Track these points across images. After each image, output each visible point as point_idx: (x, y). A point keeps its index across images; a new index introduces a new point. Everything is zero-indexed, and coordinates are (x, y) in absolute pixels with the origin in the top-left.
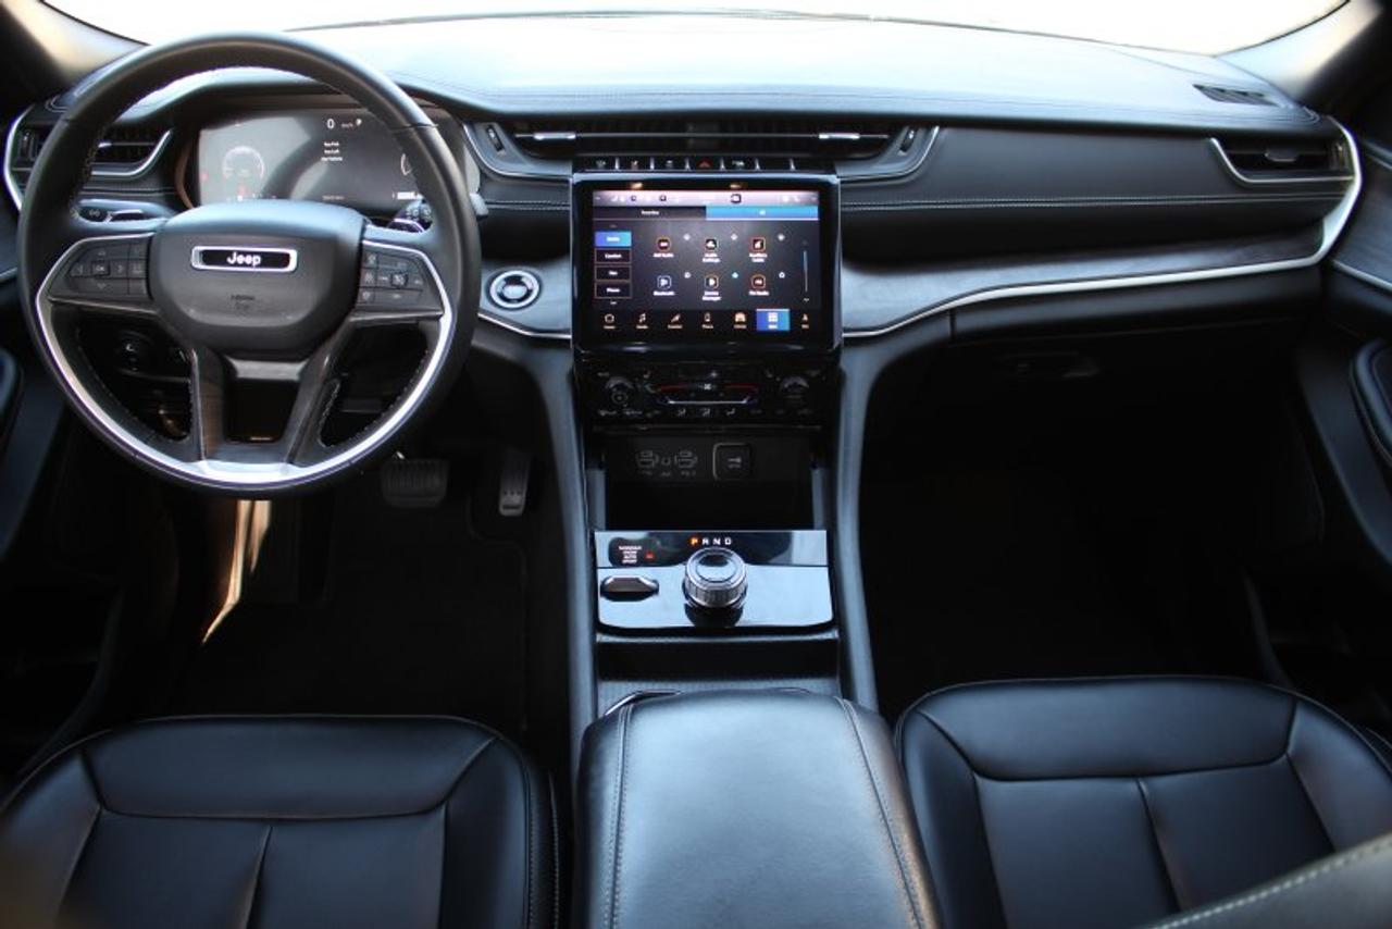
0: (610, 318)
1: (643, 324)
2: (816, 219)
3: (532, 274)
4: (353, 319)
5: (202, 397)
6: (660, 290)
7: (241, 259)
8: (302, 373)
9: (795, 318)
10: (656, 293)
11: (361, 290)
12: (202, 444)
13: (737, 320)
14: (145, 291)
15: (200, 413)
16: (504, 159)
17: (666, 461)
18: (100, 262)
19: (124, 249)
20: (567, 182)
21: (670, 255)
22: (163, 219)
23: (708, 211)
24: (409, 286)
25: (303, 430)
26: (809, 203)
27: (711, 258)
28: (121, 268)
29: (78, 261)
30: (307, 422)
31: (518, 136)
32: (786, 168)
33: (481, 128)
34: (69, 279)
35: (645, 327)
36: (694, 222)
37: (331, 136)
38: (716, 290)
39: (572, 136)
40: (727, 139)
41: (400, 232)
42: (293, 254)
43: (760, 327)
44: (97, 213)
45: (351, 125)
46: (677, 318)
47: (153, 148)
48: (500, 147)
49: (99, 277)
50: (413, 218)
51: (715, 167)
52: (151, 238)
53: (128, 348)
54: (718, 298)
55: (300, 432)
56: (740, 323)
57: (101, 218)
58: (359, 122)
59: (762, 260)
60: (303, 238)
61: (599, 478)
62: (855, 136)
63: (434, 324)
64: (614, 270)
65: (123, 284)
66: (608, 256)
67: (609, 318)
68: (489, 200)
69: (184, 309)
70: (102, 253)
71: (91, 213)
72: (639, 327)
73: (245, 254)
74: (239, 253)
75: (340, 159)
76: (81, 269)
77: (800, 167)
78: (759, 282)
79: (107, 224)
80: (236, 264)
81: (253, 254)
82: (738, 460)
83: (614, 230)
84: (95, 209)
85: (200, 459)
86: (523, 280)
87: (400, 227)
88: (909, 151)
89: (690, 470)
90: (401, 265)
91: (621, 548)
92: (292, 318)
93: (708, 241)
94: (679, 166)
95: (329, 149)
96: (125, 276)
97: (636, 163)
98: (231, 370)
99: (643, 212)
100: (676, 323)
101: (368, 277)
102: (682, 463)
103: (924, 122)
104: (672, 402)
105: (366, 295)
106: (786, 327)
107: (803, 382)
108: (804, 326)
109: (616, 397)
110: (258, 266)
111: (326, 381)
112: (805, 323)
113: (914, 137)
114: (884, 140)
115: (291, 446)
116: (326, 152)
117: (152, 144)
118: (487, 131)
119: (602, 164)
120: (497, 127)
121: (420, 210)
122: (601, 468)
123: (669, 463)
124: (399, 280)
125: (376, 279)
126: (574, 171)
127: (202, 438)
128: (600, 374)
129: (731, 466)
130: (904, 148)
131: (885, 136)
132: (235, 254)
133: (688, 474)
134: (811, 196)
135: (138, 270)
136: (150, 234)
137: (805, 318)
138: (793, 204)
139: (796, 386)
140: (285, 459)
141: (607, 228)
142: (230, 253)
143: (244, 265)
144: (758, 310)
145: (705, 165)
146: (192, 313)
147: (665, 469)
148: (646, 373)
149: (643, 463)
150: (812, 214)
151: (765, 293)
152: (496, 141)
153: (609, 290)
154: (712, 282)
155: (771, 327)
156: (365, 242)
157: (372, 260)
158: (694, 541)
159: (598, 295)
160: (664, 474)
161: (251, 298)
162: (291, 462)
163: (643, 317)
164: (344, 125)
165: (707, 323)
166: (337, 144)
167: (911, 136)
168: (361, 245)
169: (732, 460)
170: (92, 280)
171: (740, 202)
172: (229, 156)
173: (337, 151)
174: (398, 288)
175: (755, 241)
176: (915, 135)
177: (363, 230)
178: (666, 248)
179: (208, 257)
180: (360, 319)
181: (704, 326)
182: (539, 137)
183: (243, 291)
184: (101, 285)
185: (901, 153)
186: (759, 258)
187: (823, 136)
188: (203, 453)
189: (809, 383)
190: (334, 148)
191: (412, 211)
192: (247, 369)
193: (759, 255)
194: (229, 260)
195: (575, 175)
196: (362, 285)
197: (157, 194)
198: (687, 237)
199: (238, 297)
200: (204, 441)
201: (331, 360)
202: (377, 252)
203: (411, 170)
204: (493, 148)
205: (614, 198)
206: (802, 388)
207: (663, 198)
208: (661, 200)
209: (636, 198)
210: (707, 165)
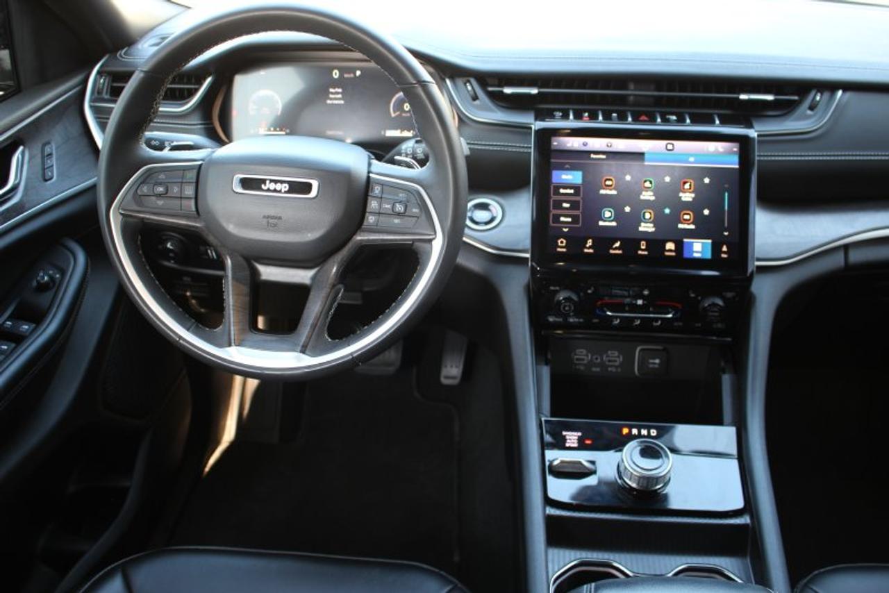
1: (590, 248)
2: (737, 166)
3: (498, 203)
4: (359, 238)
5: (233, 295)
6: (605, 221)
7: (272, 186)
8: (314, 278)
9: (716, 248)
10: (601, 223)
11: (367, 214)
12: (232, 333)
13: (667, 248)
14: (193, 208)
15: (231, 307)
16: (478, 107)
17: (597, 359)
18: (160, 184)
19: (178, 173)
20: (531, 128)
21: (614, 192)
22: (210, 150)
23: (646, 156)
24: (406, 214)
25: (314, 326)
26: (731, 153)
27: (648, 196)
28: (176, 189)
29: (143, 183)
30: (318, 319)
31: (490, 89)
32: (712, 122)
33: (460, 82)
34: (138, 198)
35: (591, 251)
36: (635, 165)
37: (336, 84)
38: (651, 223)
39: (534, 91)
40: (662, 97)
41: (399, 167)
42: (315, 184)
43: (686, 255)
44: (157, 143)
45: (352, 75)
46: (617, 244)
47: (197, 90)
48: (475, 98)
49: (160, 196)
50: (407, 155)
51: (652, 120)
52: (200, 165)
53: (169, 245)
54: (653, 229)
55: (311, 327)
56: (670, 251)
57: (160, 148)
58: (358, 73)
59: (691, 200)
60: (322, 170)
61: (546, 371)
62: (770, 97)
63: (426, 245)
64: (567, 202)
65: (177, 202)
66: (562, 191)
67: (562, 242)
68: (469, 141)
69: (225, 224)
70: (162, 176)
71: (153, 143)
72: (586, 250)
73: (276, 182)
74: (271, 181)
75: (342, 102)
76: (145, 189)
77: (725, 121)
78: (687, 217)
79: (166, 153)
80: (268, 190)
81: (282, 182)
82: (657, 361)
83: (567, 169)
84: (155, 140)
85: (230, 345)
86: (491, 207)
87: (399, 163)
88: (816, 110)
89: (616, 367)
90: (402, 196)
91: (564, 433)
92: (311, 236)
93: (645, 181)
94: (622, 118)
95: (332, 93)
96: (179, 196)
97: (586, 114)
98: (255, 273)
99: (593, 156)
100: (616, 248)
101: (373, 205)
102: (609, 361)
103: (830, 87)
104: (609, 313)
105: (371, 219)
106: (708, 256)
107: (720, 302)
108: (724, 256)
109: (564, 308)
110: (286, 192)
111: (334, 286)
112: (725, 252)
113: (820, 99)
114: (794, 101)
115: (303, 339)
116: (331, 96)
117: (196, 87)
118: (465, 84)
119: (559, 114)
120: (473, 80)
121: (413, 148)
122: (547, 364)
123: (599, 360)
124: (399, 208)
125: (380, 206)
126: (536, 119)
127: (232, 328)
128: (552, 288)
129: (651, 366)
130: (812, 108)
131: (796, 98)
132: (268, 182)
133: (614, 370)
134: (735, 147)
135: (189, 191)
136: (199, 163)
137: (725, 249)
138: (717, 153)
139: (714, 305)
140: (299, 348)
141: (561, 167)
142: (264, 181)
143: (275, 191)
144: (685, 240)
145: (644, 118)
146: (231, 228)
147: (596, 365)
148: (590, 289)
149: (577, 359)
150: (733, 163)
151: (692, 227)
152: (472, 93)
153: (562, 219)
154: (647, 216)
155: (696, 255)
156: (371, 175)
157: (377, 190)
158: (625, 431)
159: (553, 223)
160: (594, 369)
161: (280, 218)
162: (303, 352)
163: (590, 243)
164: (346, 76)
165: (643, 250)
166: (340, 90)
167: (818, 98)
168: (369, 177)
169: (651, 361)
170: (154, 198)
171: (672, 150)
172: (254, 97)
173: (340, 96)
174: (399, 214)
175: (685, 183)
176: (821, 97)
177: (370, 165)
178: (611, 186)
179: (246, 183)
180: (366, 238)
181: (640, 252)
182: (508, 90)
183: (272, 211)
184: (160, 202)
185: (809, 112)
186: (687, 197)
187: (743, 97)
188: (233, 341)
189: (724, 302)
190: (337, 93)
191: (406, 149)
192: (269, 273)
193: (687, 194)
194: (263, 186)
195: (537, 123)
196: (368, 210)
197: (199, 126)
198: (628, 178)
199: (268, 217)
200: (234, 330)
201: (338, 270)
202: (382, 184)
203: (398, 113)
204: (470, 99)
205: (569, 143)
206: (719, 307)
207: (609, 145)
208: (608, 146)
209: (587, 144)
210: (645, 118)
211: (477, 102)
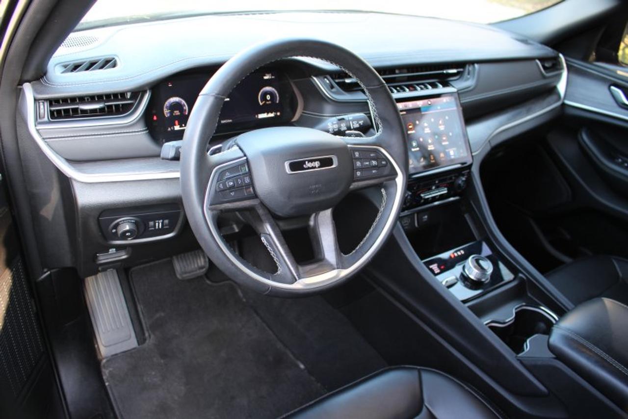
1: (412, 165)
2: (456, 108)
4: (352, 187)
6: (414, 148)
7: (310, 165)
8: (315, 220)
9: (459, 152)
11: (355, 171)
12: (293, 271)
13: (441, 156)
14: (253, 192)
16: (334, 93)
18: (228, 180)
21: (414, 132)
23: (422, 109)
26: (452, 102)
27: (427, 131)
28: (239, 181)
29: (218, 181)
30: (335, 245)
31: (338, 81)
32: (439, 87)
33: (322, 78)
36: (418, 115)
38: (432, 145)
42: (334, 158)
43: (449, 158)
46: (422, 160)
48: (332, 87)
49: (231, 188)
52: (247, 160)
54: (434, 148)
56: (442, 158)
62: (454, 71)
63: (391, 182)
65: (243, 190)
70: (227, 175)
73: (312, 161)
74: (309, 161)
76: (221, 186)
77: (443, 86)
78: (445, 138)
82: (426, 217)
85: (296, 280)
87: (350, 135)
88: (470, 75)
89: (408, 226)
90: (372, 155)
91: (430, 267)
93: (425, 123)
94: (404, 91)
96: (243, 185)
99: (401, 113)
100: (422, 162)
101: (358, 164)
102: (405, 224)
103: (472, 63)
106: (457, 156)
108: (462, 155)
110: (319, 167)
115: (334, 260)
118: (325, 79)
120: (329, 77)
124: (375, 163)
125: (362, 165)
127: (292, 268)
129: (423, 220)
131: (462, 70)
132: (307, 162)
133: (407, 228)
134: (452, 99)
135: (247, 180)
136: (244, 158)
138: (447, 103)
142: (304, 162)
143: (312, 167)
144: (447, 150)
145: (412, 89)
151: (448, 143)
155: (453, 157)
157: (357, 154)
158: (452, 256)
163: (411, 162)
165: (433, 160)
169: (424, 218)
171: (431, 104)
172: (167, 103)
174: (375, 167)
175: (439, 121)
178: (412, 128)
179: (294, 166)
180: (356, 186)
181: (431, 161)
182: (348, 81)
184: (233, 194)
186: (442, 128)
187: (444, 72)
188: (296, 277)
193: (442, 126)
194: (304, 166)
196: (355, 168)
198: (417, 123)
203: (264, 102)
204: (329, 87)
206: (464, 181)
211: (334, 90)
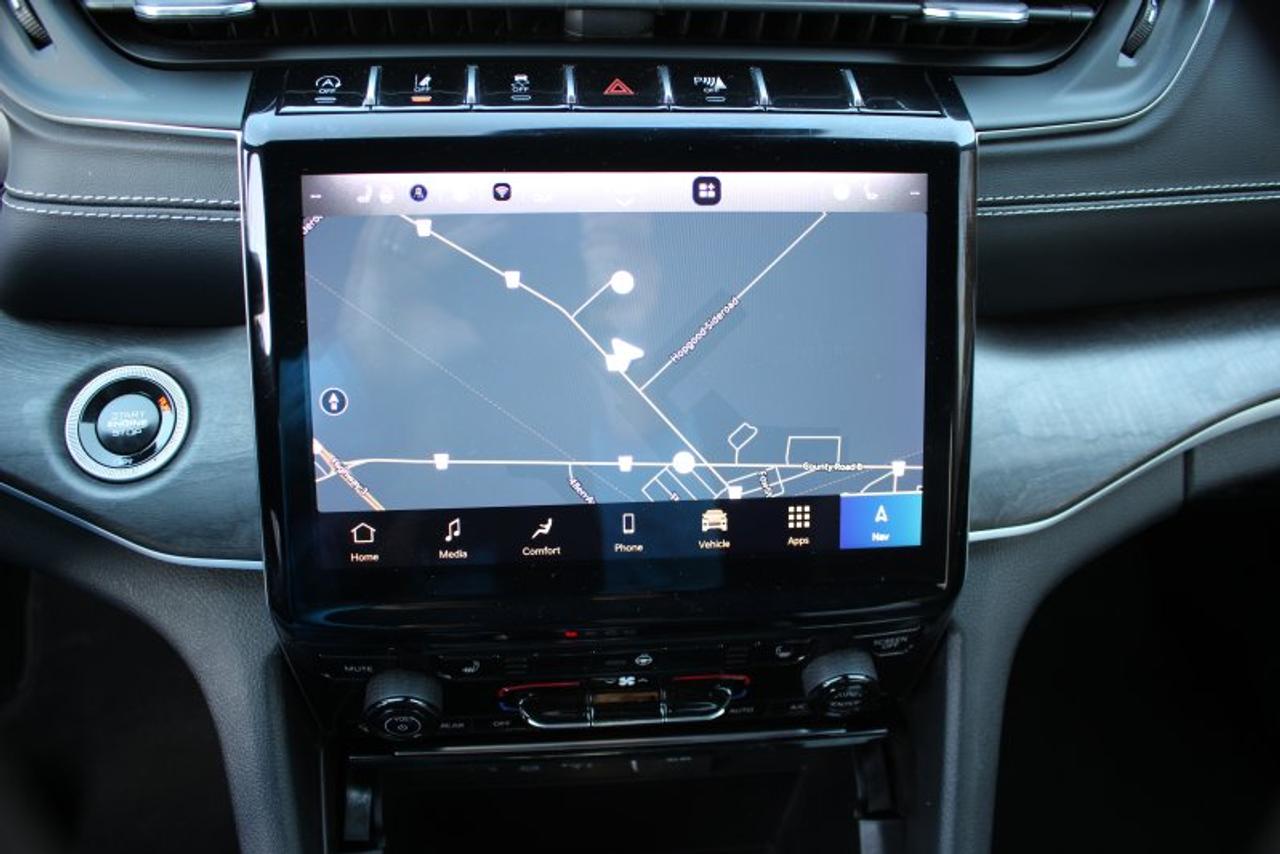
0: (363, 534)
1: (456, 545)
13: (705, 529)
20: (232, 141)
26: (903, 207)
35: (462, 554)
43: (764, 544)
46: (546, 528)
48: (40, 39)
51: (648, 99)
56: (716, 534)
72: (444, 555)
88: (1140, 53)
94: (546, 93)
97: (426, 81)
100: (543, 541)
108: (878, 537)
112: (881, 527)
113: (1157, 19)
114: (1082, 22)
119: (331, 83)
126: (251, 107)
130: (1129, 50)
131: (1089, 14)
137: (881, 515)
139: (845, 683)
145: (618, 88)
148: (470, 665)
152: (27, 22)
163: (454, 530)
165: (628, 540)
167: (1151, 15)
171: (715, 200)
176: (1159, 9)
181: (619, 547)
185: (1125, 61)
187: (937, 11)
195: (255, 119)
205: (363, 193)
206: (858, 687)
207: (502, 191)
208: (497, 196)
209: (424, 192)
210: (626, 90)
211: (48, 55)
